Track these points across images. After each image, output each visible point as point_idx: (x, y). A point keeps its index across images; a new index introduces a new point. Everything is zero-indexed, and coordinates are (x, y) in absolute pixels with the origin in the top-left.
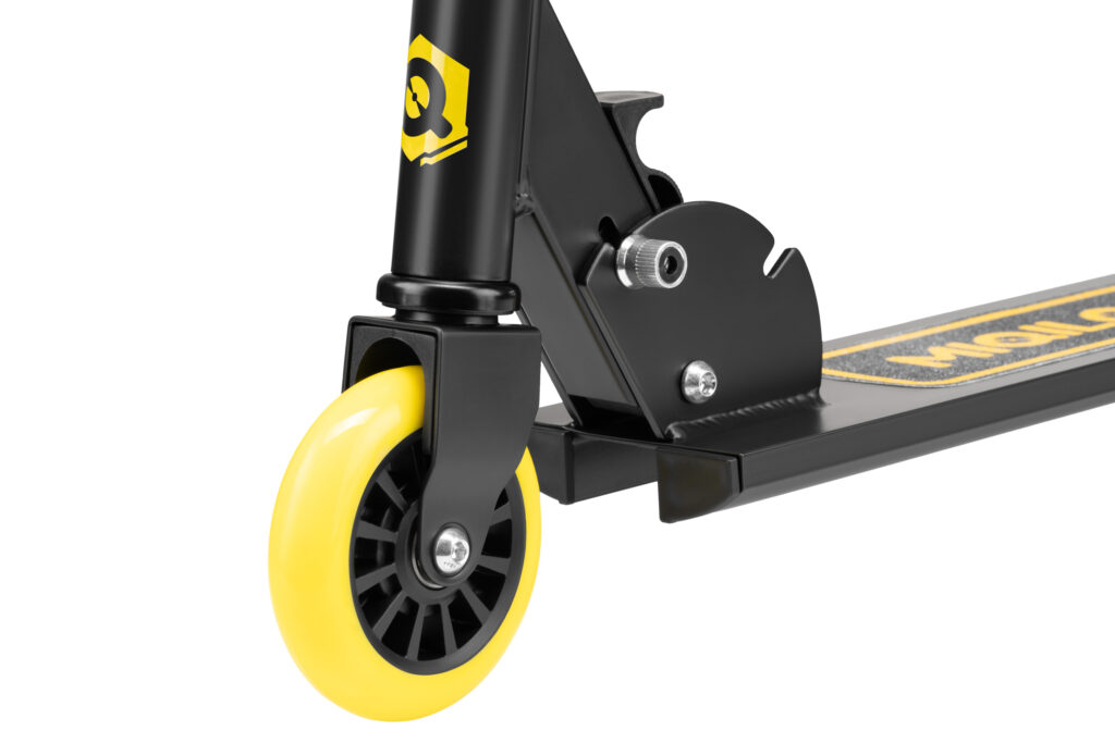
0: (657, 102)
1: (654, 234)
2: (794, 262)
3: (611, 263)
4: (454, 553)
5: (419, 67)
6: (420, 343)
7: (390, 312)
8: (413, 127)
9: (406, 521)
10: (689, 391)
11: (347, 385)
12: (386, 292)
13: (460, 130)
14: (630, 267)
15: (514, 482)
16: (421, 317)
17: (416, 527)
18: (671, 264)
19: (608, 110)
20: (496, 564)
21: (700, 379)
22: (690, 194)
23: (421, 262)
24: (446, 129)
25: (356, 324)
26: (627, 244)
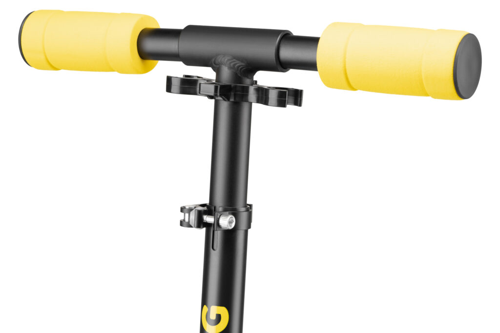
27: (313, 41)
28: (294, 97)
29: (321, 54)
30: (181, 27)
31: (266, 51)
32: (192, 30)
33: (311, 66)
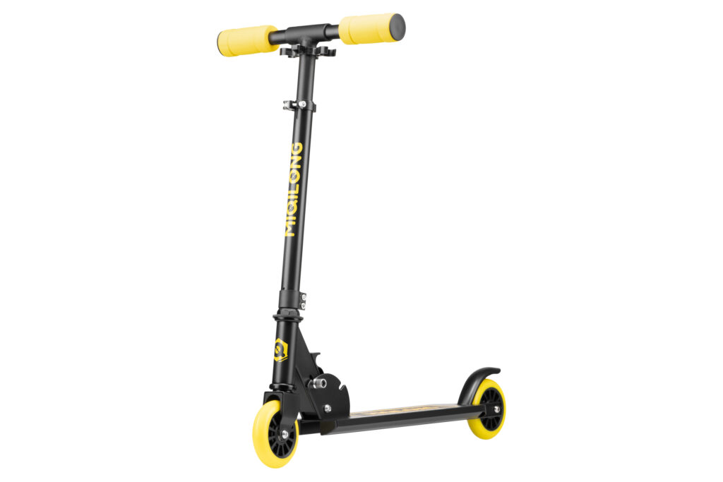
0: (319, 354)
1: (320, 378)
2: (345, 388)
3: (312, 384)
4: (285, 435)
5: (277, 344)
6: (280, 395)
7: (272, 391)
8: (276, 355)
9: (277, 428)
10: (326, 410)
11: (264, 403)
12: (271, 387)
13: (286, 356)
14: (316, 384)
15: (294, 424)
16: (278, 391)
17: (279, 429)
18: (324, 383)
19: (311, 354)
20: (291, 440)
21: (328, 408)
22: (325, 372)
23: (278, 380)
24: (283, 355)
25: (266, 393)
26: (315, 380)
27: (336, 26)
28: (332, 53)
29: (340, 31)
30: (286, 29)
31: (320, 33)
32: (290, 29)
33: (337, 37)
